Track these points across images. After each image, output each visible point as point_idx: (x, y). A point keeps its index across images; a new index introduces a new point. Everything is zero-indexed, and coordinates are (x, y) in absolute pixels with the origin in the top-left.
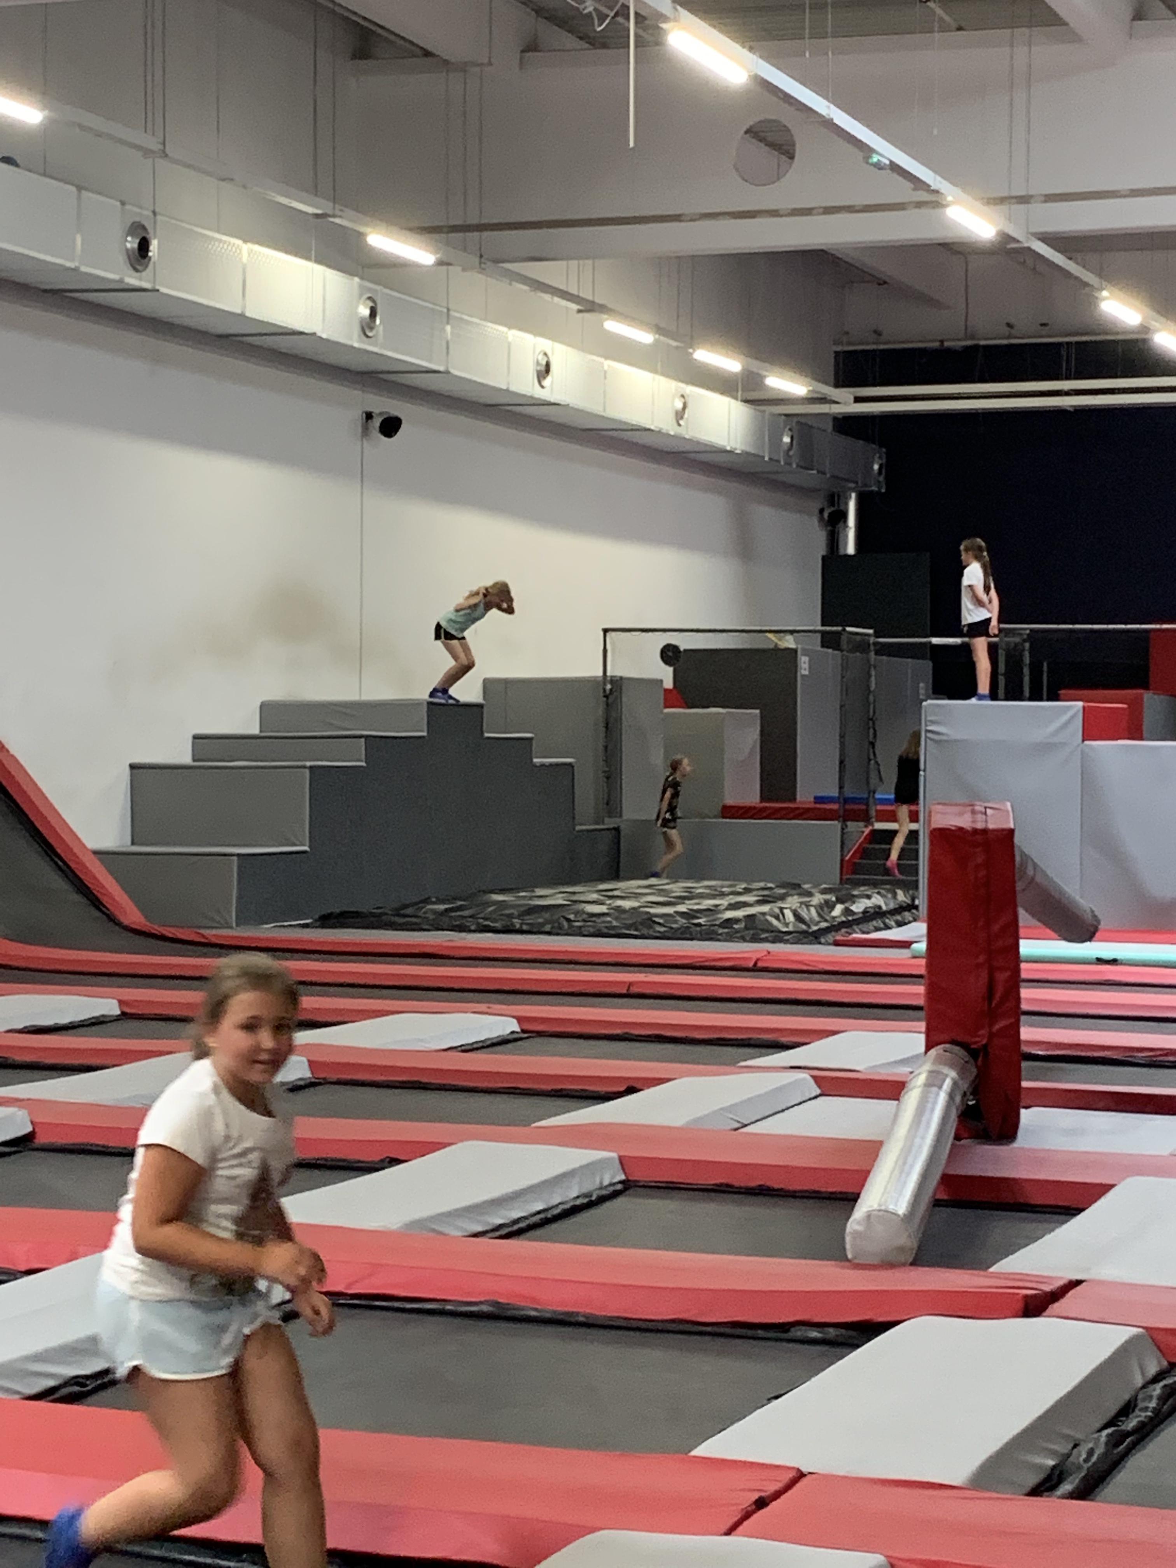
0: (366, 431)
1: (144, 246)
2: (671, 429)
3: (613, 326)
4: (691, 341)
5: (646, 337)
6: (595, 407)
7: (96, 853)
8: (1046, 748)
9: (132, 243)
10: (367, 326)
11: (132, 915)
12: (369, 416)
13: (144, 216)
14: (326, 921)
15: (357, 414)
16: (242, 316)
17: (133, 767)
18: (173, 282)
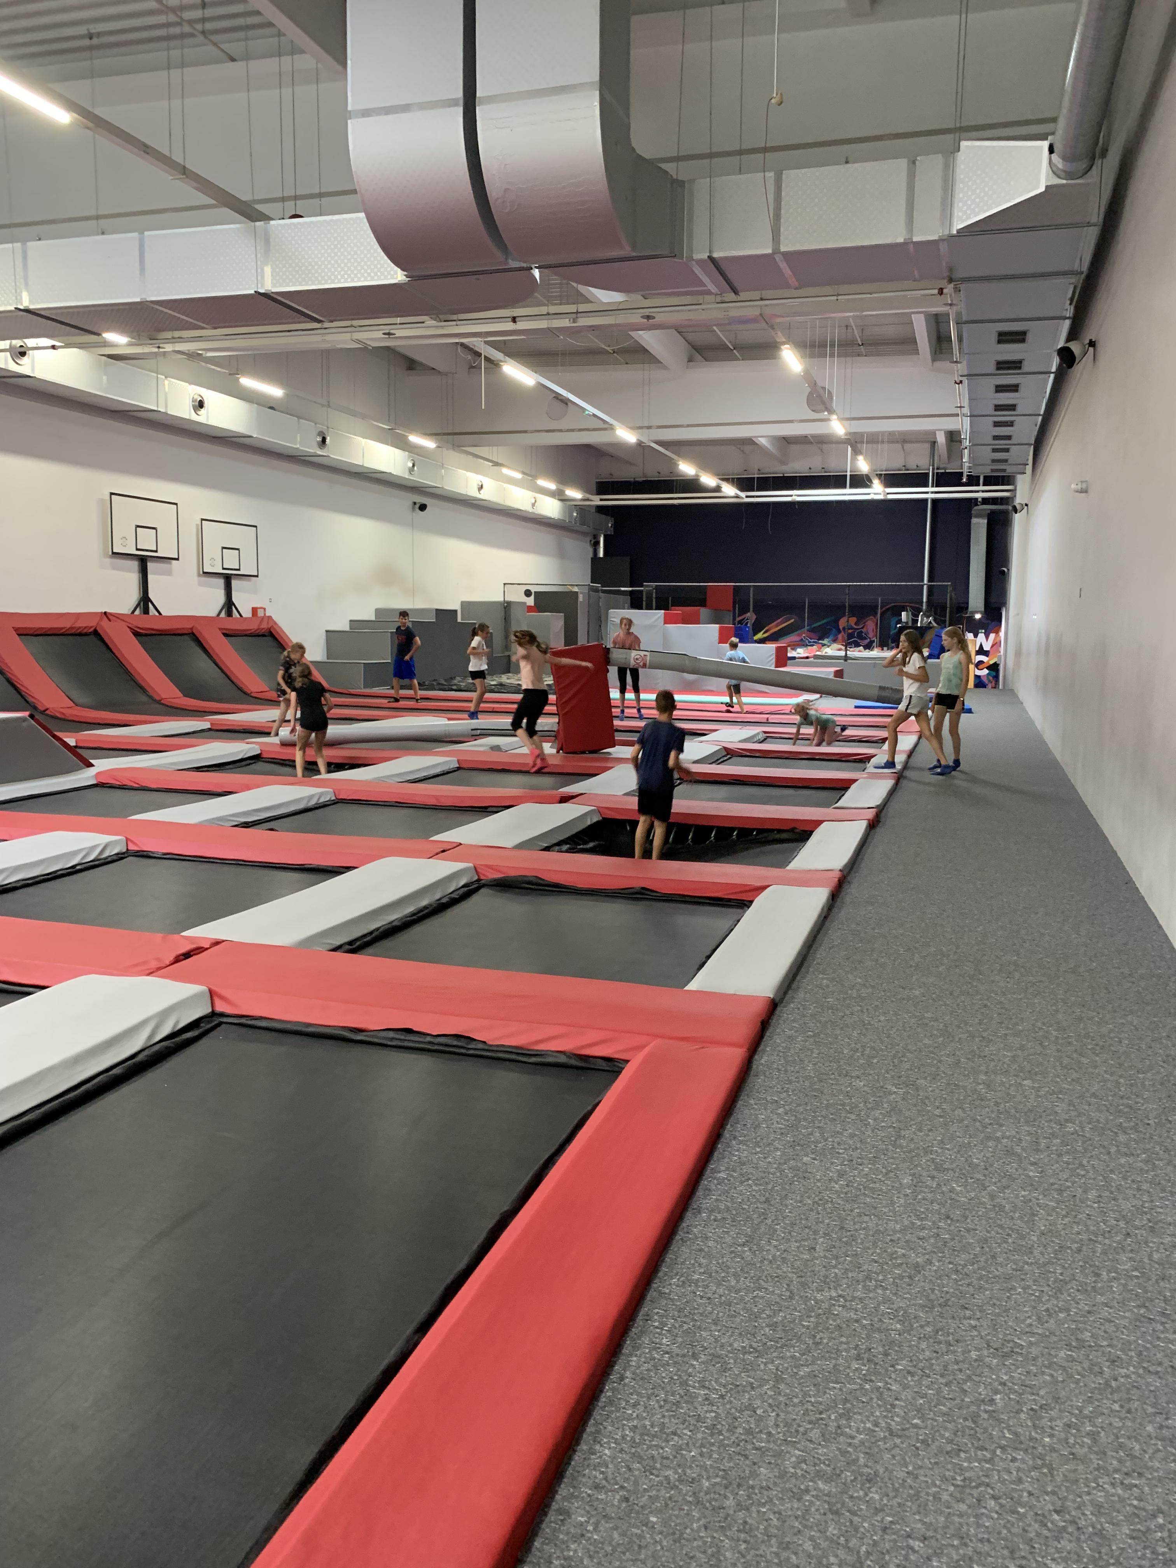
0: (413, 509)
1: (324, 440)
3: (505, 471)
4: (536, 477)
5: (518, 476)
6: (502, 501)
7: (311, 662)
9: (319, 439)
10: (411, 470)
12: (415, 503)
13: (323, 428)
15: (410, 503)
16: (362, 466)
17: (327, 631)
18: (336, 453)
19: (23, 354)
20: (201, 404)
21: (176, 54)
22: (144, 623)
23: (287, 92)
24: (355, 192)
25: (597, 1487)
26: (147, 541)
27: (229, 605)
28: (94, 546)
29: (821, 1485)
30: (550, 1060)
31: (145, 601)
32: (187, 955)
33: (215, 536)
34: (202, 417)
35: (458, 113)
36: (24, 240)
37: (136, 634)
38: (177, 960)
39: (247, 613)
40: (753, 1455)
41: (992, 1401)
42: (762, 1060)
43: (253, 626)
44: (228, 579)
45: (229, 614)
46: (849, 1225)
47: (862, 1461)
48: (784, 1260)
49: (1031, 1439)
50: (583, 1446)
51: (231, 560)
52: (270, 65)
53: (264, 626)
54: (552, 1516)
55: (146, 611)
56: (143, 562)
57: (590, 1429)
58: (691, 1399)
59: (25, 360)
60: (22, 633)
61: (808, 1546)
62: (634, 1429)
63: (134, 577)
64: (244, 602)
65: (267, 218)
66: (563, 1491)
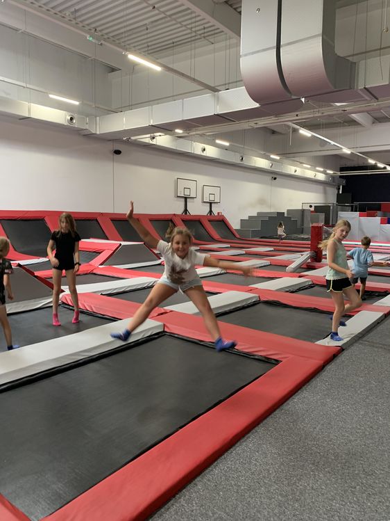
0: (272, 179)
2: (313, 177)
3: (304, 165)
4: (316, 167)
5: (309, 166)
6: (303, 175)
8: (353, 218)
9: (241, 158)
10: (271, 167)
11: (238, 236)
12: (272, 177)
13: (242, 155)
14: (261, 238)
15: (270, 178)
16: (254, 166)
17: (241, 220)
18: (246, 162)
19: (154, 138)
20: (204, 150)
21: (193, 45)
22: (186, 217)
23: (228, 51)
24: (242, 81)
25: (209, 480)
26: (187, 192)
27: (211, 211)
28: (172, 194)
29: (280, 497)
30: (256, 357)
31: (186, 210)
32: (162, 314)
33: (208, 190)
34: (204, 154)
35: (274, 51)
36: (152, 106)
37: (183, 221)
38: (159, 315)
39: (216, 214)
40: (262, 483)
41: (355, 488)
42: (328, 367)
43: (217, 219)
44: (211, 204)
45: (211, 214)
46: (333, 423)
47: (298, 494)
48: (303, 429)
49: (364, 502)
50: (210, 468)
51: (212, 198)
52: (223, 44)
53: (221, 218)
54: (192, 484)
55: (186, 213)
56: (186, 199)
57: (215, 464)
58: (250, 463)
59: (154, 140)
60: (151, 220)
61: (266, 513)
62: (228, 467)
63: (183, 203)
64: (215, 210)
65: (218, 91)
66: (198, 479)
